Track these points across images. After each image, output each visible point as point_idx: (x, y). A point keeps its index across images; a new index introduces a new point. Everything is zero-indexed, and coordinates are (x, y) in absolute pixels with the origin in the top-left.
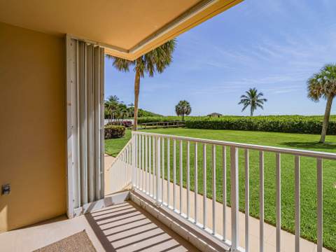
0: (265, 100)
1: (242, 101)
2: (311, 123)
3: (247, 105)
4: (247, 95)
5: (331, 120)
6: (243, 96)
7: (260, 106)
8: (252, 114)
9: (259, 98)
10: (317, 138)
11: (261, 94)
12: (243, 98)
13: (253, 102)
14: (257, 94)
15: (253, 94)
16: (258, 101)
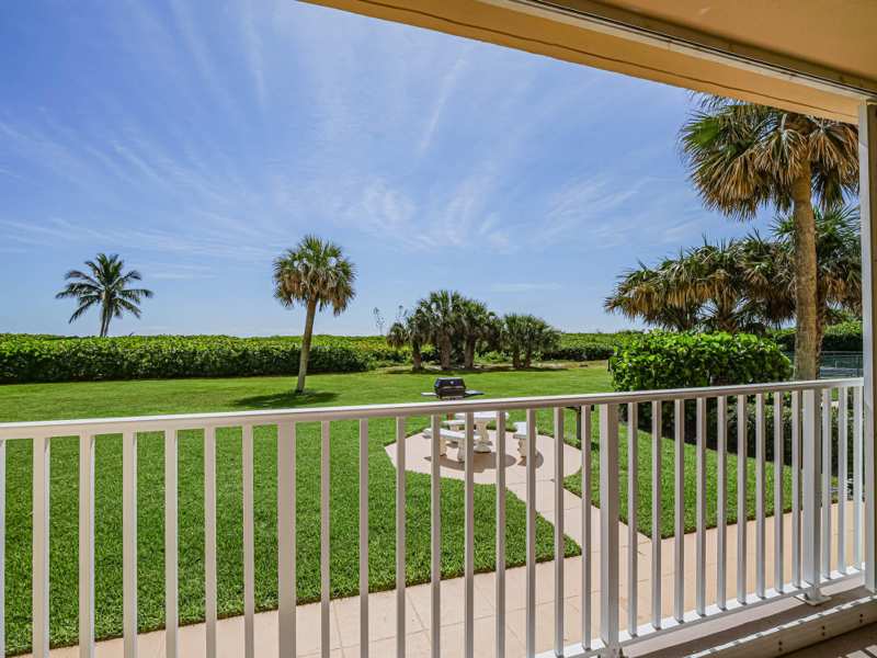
0: (147, 293)
1: (72, 290)
2: (264, 352)
3: (88, 301)
4: (89, 271)
5: (314, 344)
6: (77, 274)
7: (130, 307)
8: (104, 330)
9: (127, 287)
10: (288, 384)
11: (134, 276)
12: (76, 281)
13: (110, 295)
14: (124, 272)
15: (109, 271)
16: (125, 293)
